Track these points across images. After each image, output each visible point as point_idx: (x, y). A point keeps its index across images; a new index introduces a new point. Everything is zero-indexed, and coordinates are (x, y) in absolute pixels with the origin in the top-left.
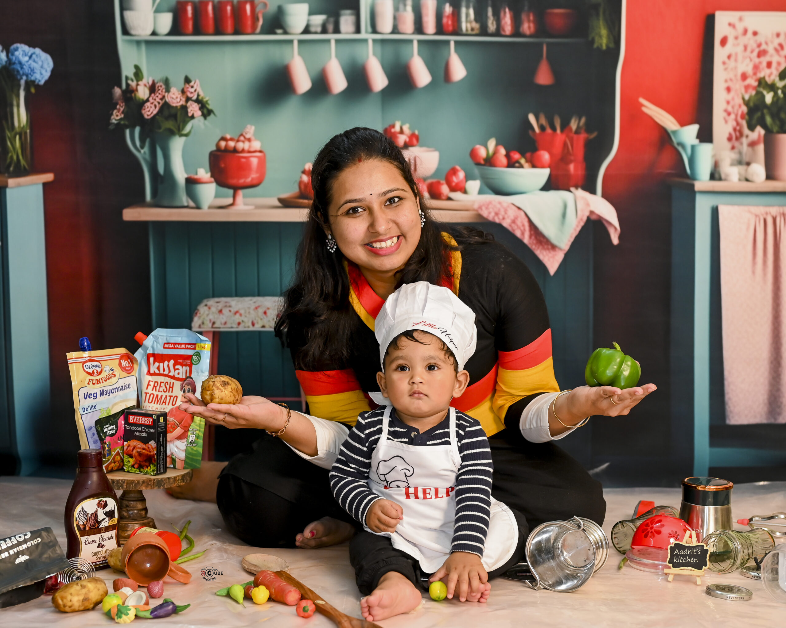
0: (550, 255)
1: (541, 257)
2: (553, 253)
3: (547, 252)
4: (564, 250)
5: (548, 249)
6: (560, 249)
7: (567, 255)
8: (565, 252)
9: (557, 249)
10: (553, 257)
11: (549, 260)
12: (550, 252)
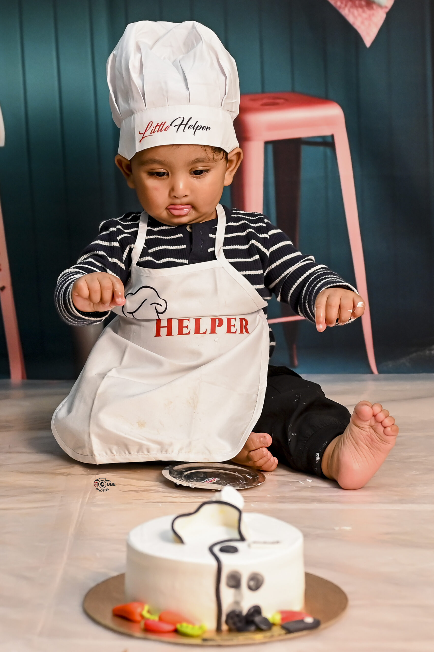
0: (365, 15)
1: (351, 19)
2: (368, 12)
3: (360, 10)
4: (386, 7)
5: (361, 6)
6: (380, 6)
7: (390, 15)
8: (387, 10)
9: (375, 7)
10: (370, 18)
11: (362, 23)
12: (364, 11)
